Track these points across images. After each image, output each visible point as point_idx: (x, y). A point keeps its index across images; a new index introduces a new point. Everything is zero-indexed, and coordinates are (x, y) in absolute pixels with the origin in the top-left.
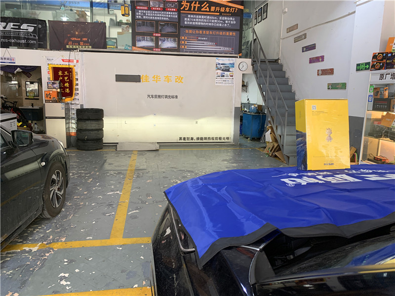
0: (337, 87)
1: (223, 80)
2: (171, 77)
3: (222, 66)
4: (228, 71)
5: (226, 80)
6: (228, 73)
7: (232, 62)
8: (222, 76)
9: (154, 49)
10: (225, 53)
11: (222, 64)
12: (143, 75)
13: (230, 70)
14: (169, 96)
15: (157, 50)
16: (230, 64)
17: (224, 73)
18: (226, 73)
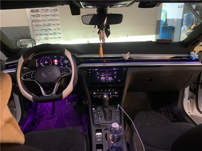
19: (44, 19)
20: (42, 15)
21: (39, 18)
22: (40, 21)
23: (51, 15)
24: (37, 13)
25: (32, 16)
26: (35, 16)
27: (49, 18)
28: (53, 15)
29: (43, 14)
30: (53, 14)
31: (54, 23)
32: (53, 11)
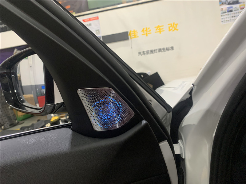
1: (231, 16)
2: (162, 26)
4: (237, 2)
5: (235, 15)
6: (238, 6)
8: (229, 11)
12: (131, 31)
13: (240, 2)
14: (164, 49)
17: (232, 7)
18: (234, 6)
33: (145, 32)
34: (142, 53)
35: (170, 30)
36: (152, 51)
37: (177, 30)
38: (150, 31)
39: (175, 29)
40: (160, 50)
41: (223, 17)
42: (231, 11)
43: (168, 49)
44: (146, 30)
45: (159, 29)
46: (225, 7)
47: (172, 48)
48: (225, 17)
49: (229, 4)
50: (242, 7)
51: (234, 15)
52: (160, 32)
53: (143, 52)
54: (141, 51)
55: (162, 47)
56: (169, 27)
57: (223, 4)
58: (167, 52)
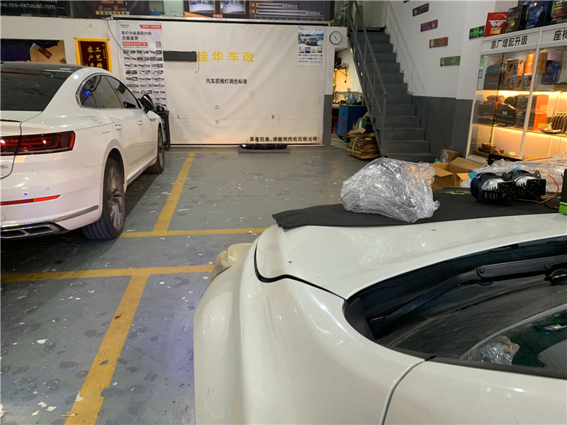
0: (451, 62)
1: (308, 57)
2: (237, 53)
3: (307, 38)
4: (315, 44)
5: (313, 57)
6: (316, 48)
7: (320, 33)
8: (306, 52)
9: (215, 15)
10: (311, 20)
11: (307, 35)
12: (199, 52)
13: (318, 44)
14: (236, 80)
15: (218, 16)
16: (318, 35)
17: (310, 48)
18: (312, 47)
19: (144, 83)
20: (140, 79)
21: (136, 83)
22: (137, 86)
23: (153, 79)
24: (135, 76)
25: (128, 79)
26: (131, 79)
27: (151, 82)
28: (156, 79)
29: (143, 77)
30: (157, 77)
31: (157, 90)
32: (156, 73)
33: (217, 57)
34: (210, 81)
35: (244, 60)
36: (222, 81)
37: (253, 61)
38: (222, 56)
39: (251, 60)
40: (231, 81)
41: (300, 57)
42: (309, 52)
43: (240, 82)
44: (218, 55)
45: (233, 56)
46: (304, 46)
47: (245, 81)
48: (302, 57)
49: (307, 44)
50: (320, 50)
51: (311, 57)
52: (234, 60)
53: (212, 80)
54: (210, 78)
55: (234, 79)
56: (244, 57)
57: (301, 42)
58: (239, 84)
